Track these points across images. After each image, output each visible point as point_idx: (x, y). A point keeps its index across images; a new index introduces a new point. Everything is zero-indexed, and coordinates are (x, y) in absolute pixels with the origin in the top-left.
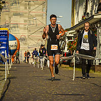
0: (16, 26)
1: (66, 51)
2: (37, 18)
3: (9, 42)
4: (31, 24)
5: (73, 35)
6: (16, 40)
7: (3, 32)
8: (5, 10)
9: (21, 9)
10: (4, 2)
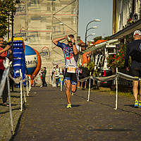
0: (36, 34)
1: (105, 68)
2: (65, 22)
3: (26, 56)
4: (55, 32)
5: (115, 46)
6: (35, 54)
7: (17, 43)
8: (19, 13)
9: (43, 10)
10: (18, 2)
